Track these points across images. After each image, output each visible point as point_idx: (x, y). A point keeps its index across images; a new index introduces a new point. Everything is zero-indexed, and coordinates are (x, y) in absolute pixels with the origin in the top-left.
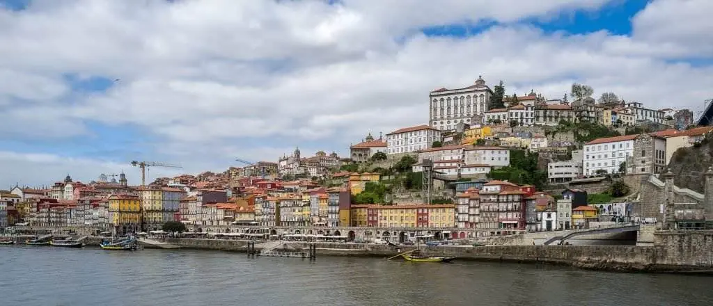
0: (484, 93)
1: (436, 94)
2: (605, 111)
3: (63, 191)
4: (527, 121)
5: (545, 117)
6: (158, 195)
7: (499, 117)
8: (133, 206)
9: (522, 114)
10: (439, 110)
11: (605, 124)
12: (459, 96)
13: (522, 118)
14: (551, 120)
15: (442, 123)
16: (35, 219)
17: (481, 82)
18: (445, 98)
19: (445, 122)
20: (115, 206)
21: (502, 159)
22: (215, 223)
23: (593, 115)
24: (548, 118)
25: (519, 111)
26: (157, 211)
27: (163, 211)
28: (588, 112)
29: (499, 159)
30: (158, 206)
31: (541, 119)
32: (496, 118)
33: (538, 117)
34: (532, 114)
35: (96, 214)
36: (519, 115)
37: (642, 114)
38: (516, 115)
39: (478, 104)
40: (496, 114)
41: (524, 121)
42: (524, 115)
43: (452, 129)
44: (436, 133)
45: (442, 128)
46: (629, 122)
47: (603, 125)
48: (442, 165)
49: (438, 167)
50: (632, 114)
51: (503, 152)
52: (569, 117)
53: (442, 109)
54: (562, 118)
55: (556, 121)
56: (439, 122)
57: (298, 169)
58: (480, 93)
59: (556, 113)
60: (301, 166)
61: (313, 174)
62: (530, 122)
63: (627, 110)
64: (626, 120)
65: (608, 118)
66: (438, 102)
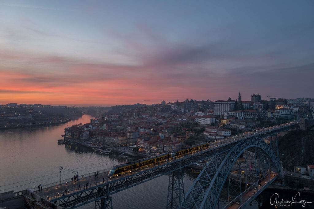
0: (230, 104)
1: (215, 103)
2: (269, 112)
3: (103, 126)
5: (247, 115)
6: (131, 134)
7: (233, 114)
8: (125, 138)
9: (240, 114)
10: (216, 108)
12: (222, 104)
13: (240, 115)
15: (217, 112)
16: (97, 138)
17: (230, 99)
18: (218, 104)
19: (218, 112)
20: (120, 138)
21: (229, 134)
22: (147, 148)
23: (264, 114)
24: (249, 115)
26: (131, 139)
27: (133, 138)
28: (262, 113)
30: (131, 137)
31: (246, 115)
33: (245, 115)
34: (243, 114)
35: (114, 140)
38: (238, 114)
39: (228, 108)
40: (232, 113)
43: (220, 115)
44: (213, 118)
45: (217, 114)
46: (278, 115)
47: (268, 117)
48: (211, 134)
49: (210, 135)
50: (279, 112)
51: (229, 132)
52: (256, 114)
53: (217, 108)
54: (254, 115)
55: (251, 116)
56: (216, 112)
57: (178, 108)
58: (228, 104)
59: (251, 114)
60: (179, 107)
61: (183, 110)
62: (243, 116)
63: (277, 111)
64: (276, 115)
65: (269, 115)
66: (216, 106)
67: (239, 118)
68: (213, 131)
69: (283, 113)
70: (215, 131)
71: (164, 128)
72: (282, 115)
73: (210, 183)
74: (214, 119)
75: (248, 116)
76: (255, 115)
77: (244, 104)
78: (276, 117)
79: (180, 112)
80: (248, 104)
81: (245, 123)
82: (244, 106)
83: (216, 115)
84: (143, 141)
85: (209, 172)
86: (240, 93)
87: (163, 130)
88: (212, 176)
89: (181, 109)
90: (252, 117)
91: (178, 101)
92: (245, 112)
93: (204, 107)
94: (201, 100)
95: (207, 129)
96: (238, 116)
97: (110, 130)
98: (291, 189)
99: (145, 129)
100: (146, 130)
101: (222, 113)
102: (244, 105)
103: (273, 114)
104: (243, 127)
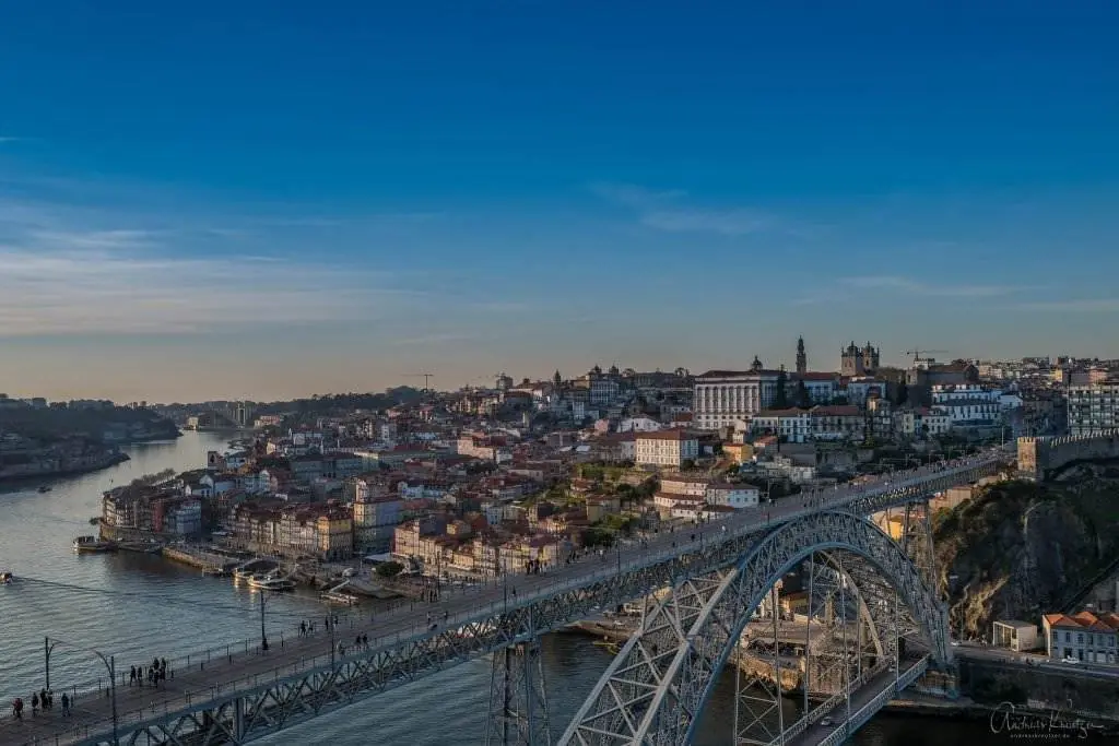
0: (757, 385)
1: (701, 380)
2: (905, 416)
4: (802, 431)
5: (824, 425)
6: (371, 509)
7: (769, 423)
8: (346, 525)
9: (795, 423)
10: (703, 403)
11: (905, 431)
12: (728, 385)
13: (795, 427)
14: (832, 430)
17: (757, 366)
18: (711, 386)
20: (324, 527)
21: (750, 499)
23: (888, 422)
24: (828, 427)
25: (792, 419)
26: (371, 528)
27: (377, 526)
28: (881, 418)
29: (746, 499)
30: (371, 522)
31: (820, 427)
32: (766, 426)
33: (816, 425)
34: (808, 423)
35: (304, 533)
36: (792, 424)
37: (962, 412)
38: (788, 422)
39: (749, 398)
40: (766, 419)
41: (799, 431)
42: (798, 424)
43: (720, 427)
44: (692, 441)
45: (707, 425)
46: (942, 424)
47: (902, 434)
48: (683, 502)
49: (677, 506)
50: (946, 414)
51: (750, 492)
52: (857, 424)
53: (707, 400)
54: (848, 426)
55: (840, 429)
56: (703, 416)
57: (559, 403)
58: (751, 385)
59: (839, 421)
60: (562, 398)
61: (580, 412)
62: (805, 432)
63: (938, 410)
64: (936, 424)
65: (909, 424)
66: (704, 392)
67: (791, 439)
68: (691, 492)
69: (959, 417)
70: (699, 493)
71: (502, 483)
72: (958, 423)
73: (654, 689)
74: (695, 444)
75: (824, 429)
76: (853, 428)
77: (814, 384)
78: (936, 431)
79: (567, 418)
80: (829, 384)
81: (813, 457)
82: (814, 391)
83: (704, 427)
84: (416, 535)
85: (655, 649)
86: (801, 341)
87: (496, 492)
88: (663, 665)
89: (570, 408)
90: (840, 435)
91: (558, 376)
92: (815, 415)
93: (660, 396)
94: (651, 370)
95: (666, 485)
96: (788, 431)
97: (286, 497)
98: (979, 706)
99: (426, 487)
100: (431, 493)
101: (728, 421)
102: (810, 388)
103: (923, 420)
104: (808, 473)
